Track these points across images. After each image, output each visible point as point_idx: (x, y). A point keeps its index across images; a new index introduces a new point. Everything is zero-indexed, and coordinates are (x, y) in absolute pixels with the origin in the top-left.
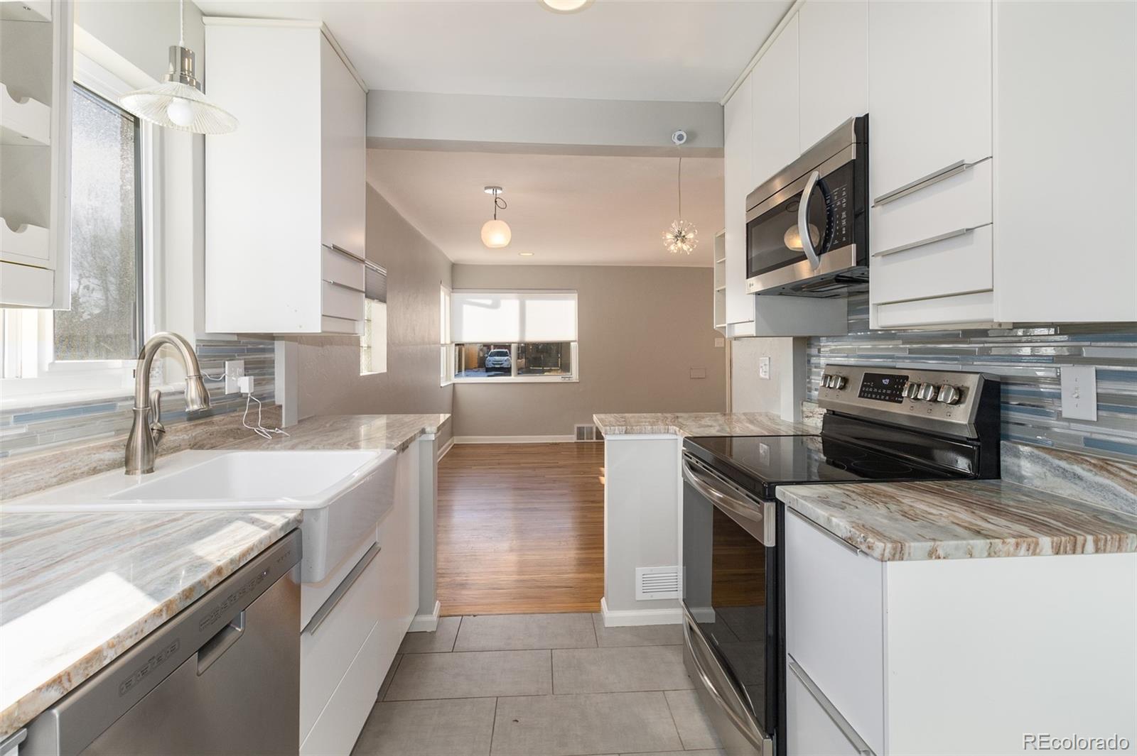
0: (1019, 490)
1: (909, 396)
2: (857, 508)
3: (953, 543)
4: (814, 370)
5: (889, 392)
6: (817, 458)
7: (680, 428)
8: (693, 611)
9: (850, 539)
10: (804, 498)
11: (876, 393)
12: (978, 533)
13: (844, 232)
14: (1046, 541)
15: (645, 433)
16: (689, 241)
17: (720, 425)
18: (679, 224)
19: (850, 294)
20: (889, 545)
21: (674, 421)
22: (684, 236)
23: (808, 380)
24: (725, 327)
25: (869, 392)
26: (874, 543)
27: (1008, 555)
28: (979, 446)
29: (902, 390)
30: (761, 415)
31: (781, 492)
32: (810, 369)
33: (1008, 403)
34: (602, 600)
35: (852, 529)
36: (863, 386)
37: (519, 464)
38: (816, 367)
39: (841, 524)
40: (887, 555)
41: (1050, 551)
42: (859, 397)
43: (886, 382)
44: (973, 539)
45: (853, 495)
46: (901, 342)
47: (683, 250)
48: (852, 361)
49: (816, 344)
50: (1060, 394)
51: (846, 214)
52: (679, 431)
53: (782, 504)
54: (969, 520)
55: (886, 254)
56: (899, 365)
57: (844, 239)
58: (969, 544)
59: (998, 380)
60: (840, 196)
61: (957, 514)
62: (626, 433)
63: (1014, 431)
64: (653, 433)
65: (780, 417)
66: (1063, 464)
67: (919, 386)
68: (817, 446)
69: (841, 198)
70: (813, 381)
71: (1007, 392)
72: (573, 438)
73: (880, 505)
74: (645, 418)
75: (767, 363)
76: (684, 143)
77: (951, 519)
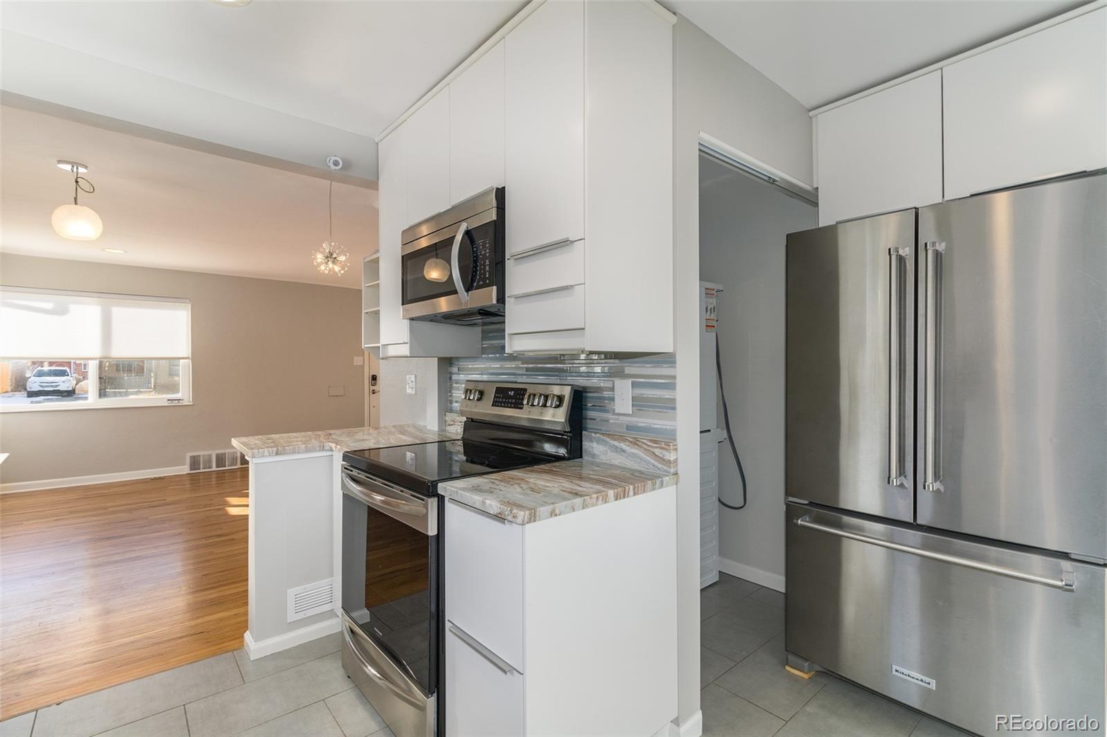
0: (593, 464)
1: (528, 404)
2: (501, 490)
3: (564, 503)
4: (455, 385)
5: (514, 401)
6: (456, 458)
7: (337, 444)
8: (354, 615)
9: (500, 513)
10: (464, 489)
11: (505, 403)
12: (577, 494)
13: (487, 276)
14: (611, 493)
15: (299, 452)
16: (341, 263)
17: (375, 438)
18: (330, 245)
19: (484, 324)
20: (527, 512)
21: (328, 439)
22: (335, 258)
23: (449, 394)
24: (379, 347)
25: (499, 402)
26: (517, 513)
27: (593, 505)
28: (571, 437)
29: (523, 399)
30: (408, 426)
31: (442, 488)
32: (452, 385)
33: (586, 405)
34: (245, 635)
35: (502, 506)
36: (495, 397)
37: (106, 508)
38: (456, 383)
39: (493, 505)
40: (526, 520)
41: (613, 499)
42: (492, 405)
43: (512, 393)
44: (574, 499)
45: (497, 482)
46: (520, 362)
47: (333, 270)
48: (485, 378)
49: (456, 363)
50: (614, 398)
51: (489, 262)
52: (336, 447)
53: (443, 497)
54: (570, 486)
55: (517, 297)
56: (519, 380)
57: (487, 281)
58: (572, 503)
59: (581, 389)
60: (484, 246)
61: (562, 484)
62: (277, 454)
63: (590, 424)
64: (307, 452)
65: (426, 427)
66: (616, 443)
67: (535, 395)
68: (458, 448)
69: (485, 250)
70: (454, 395)
71: (586, 397)
72: (185, 469)
73: (516, 486)
74: (294, 437)
75: (413, 380)
76: (340, 169)
77: (561, 488)
